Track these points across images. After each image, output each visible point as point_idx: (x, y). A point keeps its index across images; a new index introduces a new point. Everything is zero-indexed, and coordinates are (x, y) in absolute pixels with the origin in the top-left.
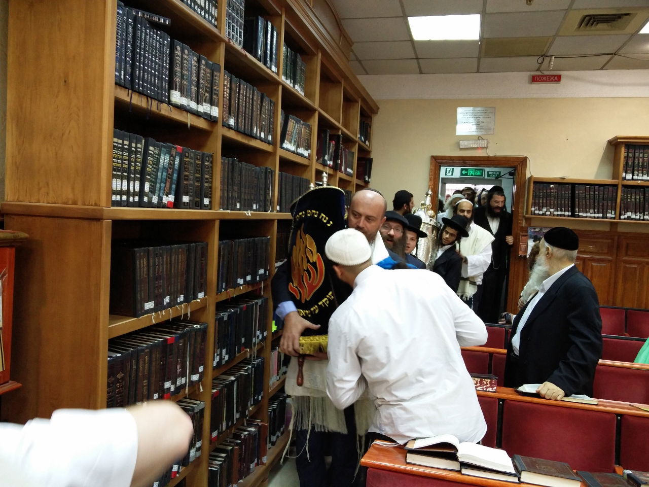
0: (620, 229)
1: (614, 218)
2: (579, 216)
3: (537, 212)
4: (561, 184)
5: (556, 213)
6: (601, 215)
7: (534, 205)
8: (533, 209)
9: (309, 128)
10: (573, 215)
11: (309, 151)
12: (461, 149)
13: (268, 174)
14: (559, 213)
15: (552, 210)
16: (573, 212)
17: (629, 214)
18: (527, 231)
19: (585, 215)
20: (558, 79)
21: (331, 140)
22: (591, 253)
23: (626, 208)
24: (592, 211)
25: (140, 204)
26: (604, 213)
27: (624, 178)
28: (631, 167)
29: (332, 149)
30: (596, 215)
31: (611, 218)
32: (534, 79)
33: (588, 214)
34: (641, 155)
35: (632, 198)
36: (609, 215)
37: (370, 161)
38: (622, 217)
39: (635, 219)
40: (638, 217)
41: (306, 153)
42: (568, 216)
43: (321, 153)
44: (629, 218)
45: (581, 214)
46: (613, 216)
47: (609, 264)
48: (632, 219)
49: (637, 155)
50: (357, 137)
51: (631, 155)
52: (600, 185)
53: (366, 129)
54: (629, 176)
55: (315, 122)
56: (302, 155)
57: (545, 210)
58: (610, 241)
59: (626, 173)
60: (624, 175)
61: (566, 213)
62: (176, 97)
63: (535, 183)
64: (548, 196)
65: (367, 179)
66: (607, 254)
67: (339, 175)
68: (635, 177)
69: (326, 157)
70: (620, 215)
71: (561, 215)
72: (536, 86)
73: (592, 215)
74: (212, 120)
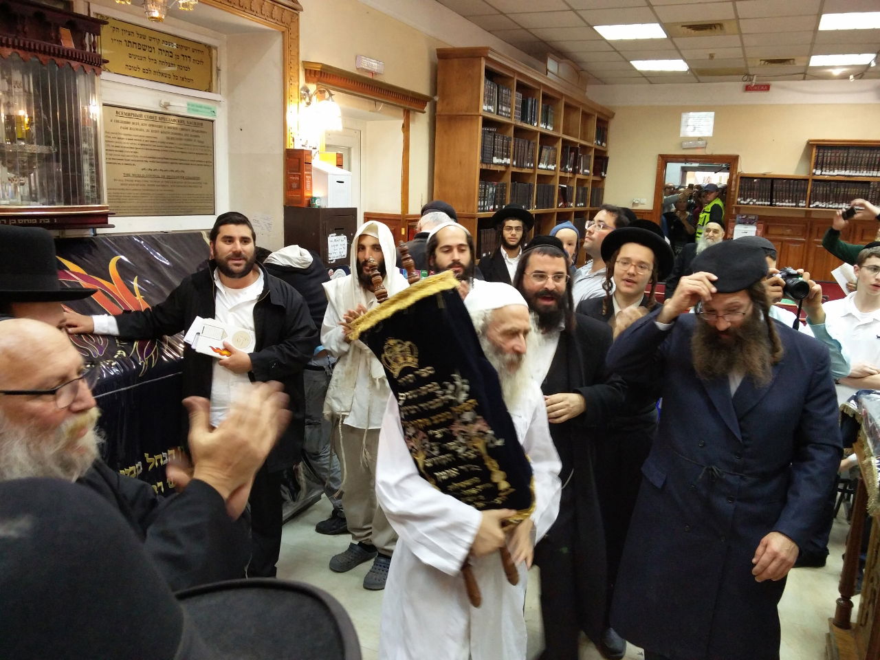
0: (813, 216)
1: (804, 207)
2: (775, 205)
3: (742, 202)
4: (763, 179)
5: (757, 203)
6: (794, 204)
7: (740, 196)
8: (739, 200)
9: (556, 150)
10: (771, 205)
11: (555, 166)
12: (684, 149)
13: (531, 187)
14: (760, 203)
15: (755, 200)
16: (771, 202)
17: (817, 203)
18: (735, 218)
19: (781, 204)
20: (767, 88)
21: (571, 151)
22: (788, 235)
23: (815, 198)
24: (787, 201)
25: (484, 211)
26: (797, 202)
27: (814, 174)
28: (819, 164)
29: (572, 158)
30: (791, 204)
31: (802, 207)
32: (748, 88)
33: (784, 204)
34: (829, 154)
35: (820, 190)
36: (800, 204)
37: (606, 159)
38: (811, 206)
39: (822, 208)
40: (824, 206)
41: (552, 167)
42: (768, 205)
43: (563, 164)
44: (817, 207)
45: (777, 204)
46: (804, 205)
47: (803, 245)
48: (820, 208)
49: (825, 154)
50: (594, 143)
51: (820, 154)
52: (795, 180)
53: (602, 134)
54: (818, 172)
55: (559, 146)
56: (550, 170)
57: (748, 200)
58: (804, 226)
59: (816, 168)
60: (814, 171)
61: (766, 203)
62: (496, 160)
63: (742, 178)
64: (751, 189)
65: (603, 174)
66: (801, 236)
67: (578, 176)
68: (823, 173)
69: (567, 167)
70: (810, 204)
71: (762, 205)
72: (748, 94)
73: (787, 204)
74: (507, 166)
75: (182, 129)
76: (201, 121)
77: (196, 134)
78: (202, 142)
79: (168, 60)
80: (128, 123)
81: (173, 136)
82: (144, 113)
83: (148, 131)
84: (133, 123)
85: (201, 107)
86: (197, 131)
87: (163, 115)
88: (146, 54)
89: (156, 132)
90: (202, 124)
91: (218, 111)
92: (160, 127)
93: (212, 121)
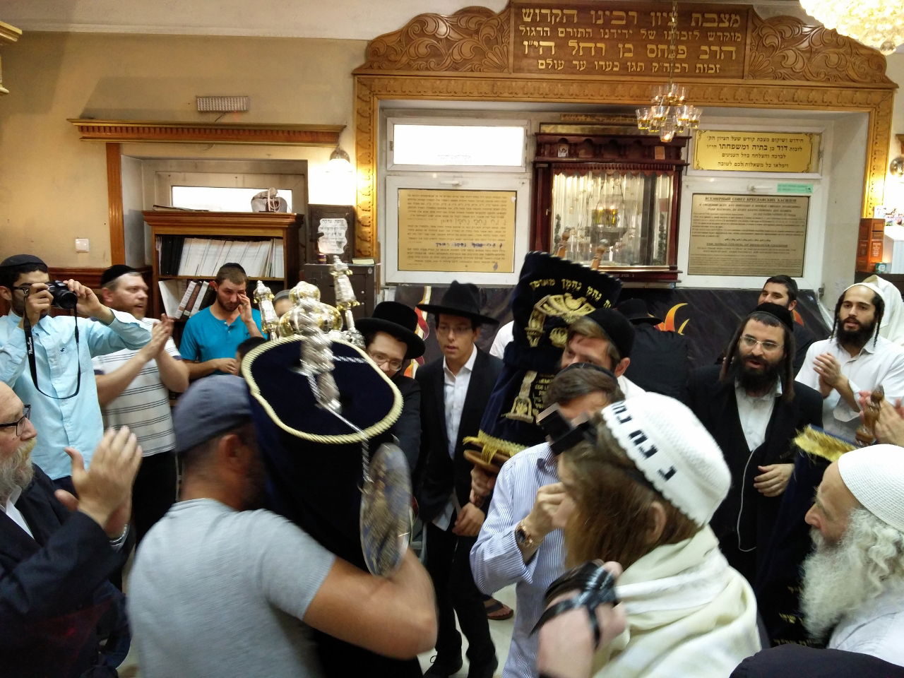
75: (771, 206)
76: (794, 198)
77: (786, 209)
78: (795, 216)
79: (762, 152)
80: (717, 205)
81: (760, 212)
82: (732, 197)
83: (734, 210)
84: (721, 205)
85: (794, 186)
86: (789, 207)
87: (752, 196)
88: (739, 151)
89: (743, 210)
90: (795, 200)
91: (815, 188)
92: (747, 206)
93: (809, 197)
